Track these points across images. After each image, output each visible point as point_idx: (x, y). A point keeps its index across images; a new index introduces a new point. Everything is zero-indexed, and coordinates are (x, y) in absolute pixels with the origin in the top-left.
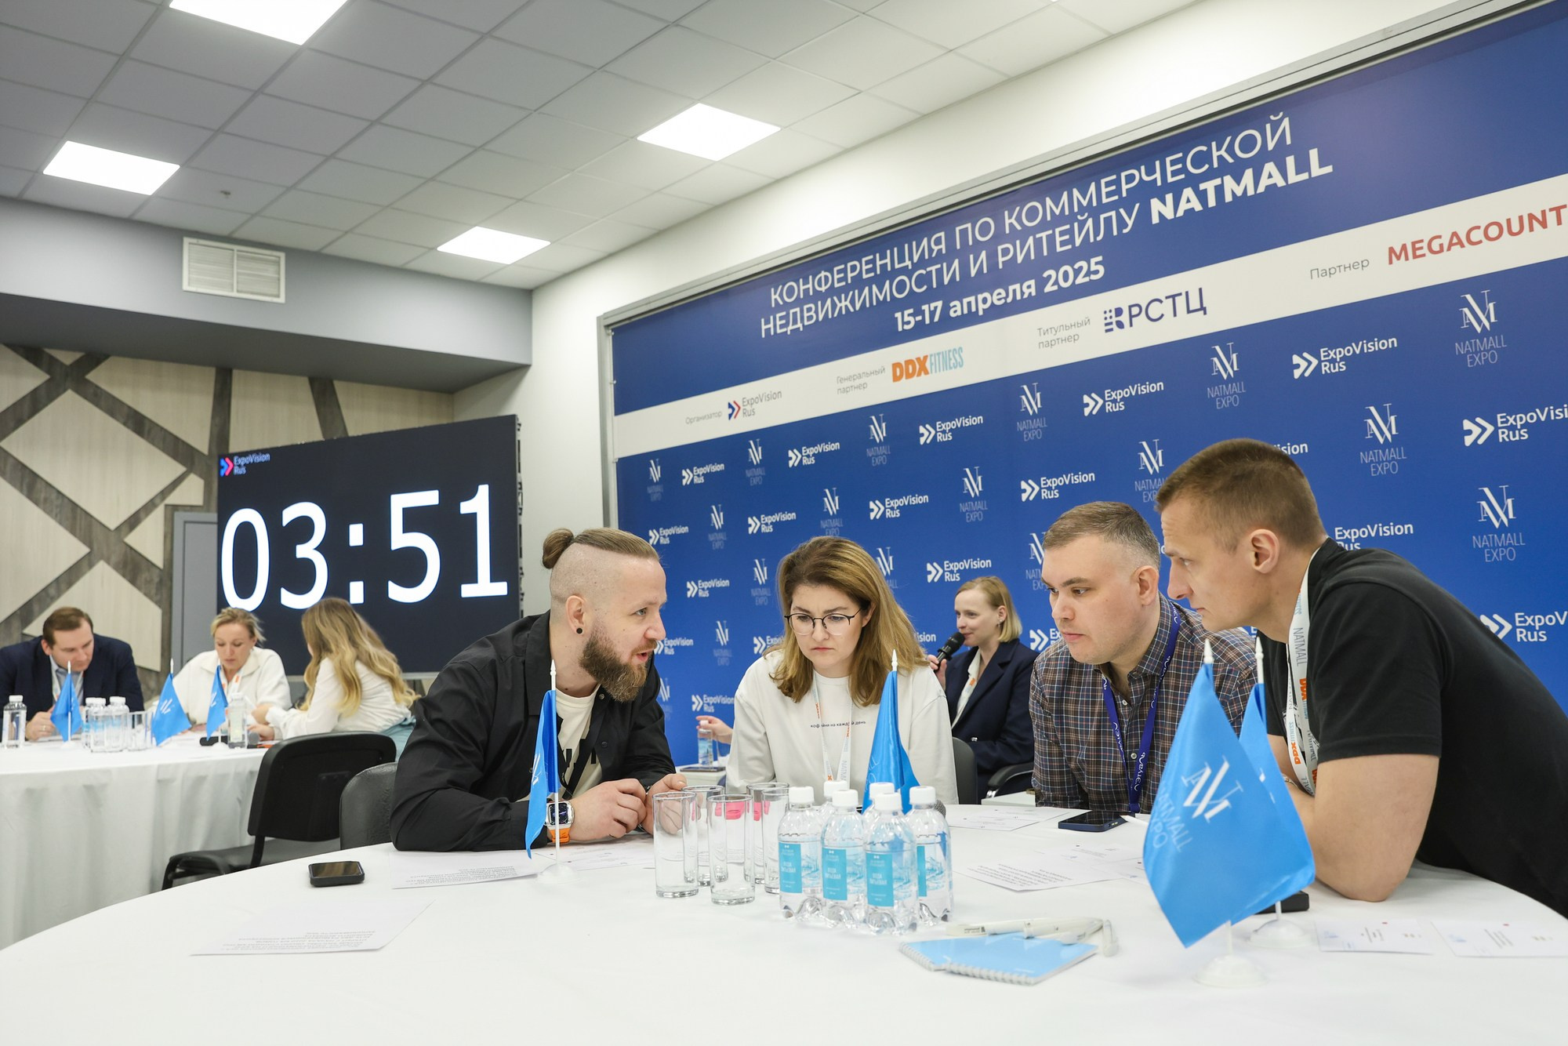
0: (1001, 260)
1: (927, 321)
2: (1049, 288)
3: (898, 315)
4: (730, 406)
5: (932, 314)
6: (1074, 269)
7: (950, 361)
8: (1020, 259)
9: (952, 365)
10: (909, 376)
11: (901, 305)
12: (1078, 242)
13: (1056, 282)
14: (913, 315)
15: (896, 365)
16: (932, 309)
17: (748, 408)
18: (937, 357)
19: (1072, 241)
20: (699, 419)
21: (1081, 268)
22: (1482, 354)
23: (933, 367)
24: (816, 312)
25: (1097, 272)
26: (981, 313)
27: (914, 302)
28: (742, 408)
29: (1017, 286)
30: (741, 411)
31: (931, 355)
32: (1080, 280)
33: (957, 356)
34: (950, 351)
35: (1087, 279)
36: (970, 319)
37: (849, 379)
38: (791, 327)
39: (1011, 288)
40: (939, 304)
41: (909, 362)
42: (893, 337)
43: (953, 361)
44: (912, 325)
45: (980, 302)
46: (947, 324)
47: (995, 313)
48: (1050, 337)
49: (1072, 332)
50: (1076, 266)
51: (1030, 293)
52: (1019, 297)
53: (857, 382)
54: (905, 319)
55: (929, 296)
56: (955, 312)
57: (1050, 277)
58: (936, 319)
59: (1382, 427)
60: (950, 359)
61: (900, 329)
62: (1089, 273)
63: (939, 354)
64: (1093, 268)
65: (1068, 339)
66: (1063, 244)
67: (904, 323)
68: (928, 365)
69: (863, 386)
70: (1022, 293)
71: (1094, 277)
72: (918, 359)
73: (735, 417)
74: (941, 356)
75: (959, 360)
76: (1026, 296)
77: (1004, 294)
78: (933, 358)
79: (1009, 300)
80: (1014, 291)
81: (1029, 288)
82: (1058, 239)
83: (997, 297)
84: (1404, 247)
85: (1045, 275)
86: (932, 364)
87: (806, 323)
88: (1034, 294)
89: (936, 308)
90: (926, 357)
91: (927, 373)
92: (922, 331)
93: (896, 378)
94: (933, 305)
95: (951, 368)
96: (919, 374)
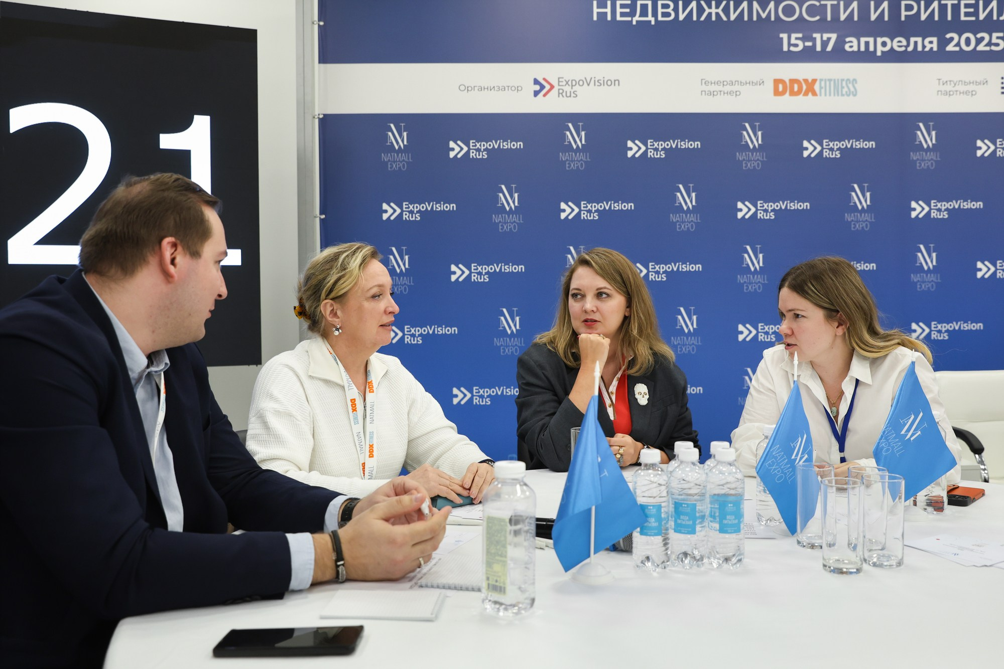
0: (904, 13)
1: (819, 48)
2: (950, 48)
3: (784, 36)
4: (536, 82)
5: (825, 44)
6: (976, 38)
7: (839, 87)
8: (923, 17)
9: (844, 93)
10: (793, 93)
11: (790, 28)
12: (982, 16)
13: (958, 44)
14: (803, 39)
15: (777, 82)
16: (825, 38)
17: (567, 89)
18: (828, 83)
19: (976, 13)
20: (481, 89)
21: (982, 39)
23: (823, 91)
24: (676, 10)
25: (997, 45)
26: (879, 54)
27: (800, 25)
28: (556, 87)
29: (919, 40)
30: (554, 92)
31: (821, 80)
32: (981, 47)
33: (850, 86)
34: (842, 80)
35: (988, 48)
36: (867, 56)
37: (717, 83)
38: (637, 18)
39: (913, 40)
40: (834, 37)
41: (793, 81)
42: (777, 55)
43: (845, 90)
44: (800, 48)
45: (881, 44)
46: (839, 55)
47: (892, 57)
48: (948, 88)
49: (971, 88)
50: (979, 36)
51: (932, 48)
52: (920, 48)
53: (728, 88)
54: (793, 41)
55: (823, 26)
56: (851, 47)
57: (952, 39)
58: (829, 48)
60: (843, 87)
61: (785, 48)
62: (989, 44)
63: (830, 80)
64: (994, 40)
65: (966, 93)
66: (967, 14)
67: (790, 45)
68: (817, 86)
69: (737, 94)
70: (924, 47)
71: (993, 48)
72: (806, 81)
73: (544, 95)
74: (832, 83)
75: (852, 89)
76: (927, 49)
77: (904, 43)
78: (823, 84)
79: (910, 49)
80: (916, 43)
81: (931, 44)
82: (963, 10)
83: (898, 44)
85: (948, 36)
86: (821, 88)
87: (660, 18)
88: (935, 49)
89: (829, 39)
90: (814, 81)
91: (814, 94)
92: (809, 55)
93: (777, 93)
94: (825, 36)
95: (842, 95)
96: (806, 94)
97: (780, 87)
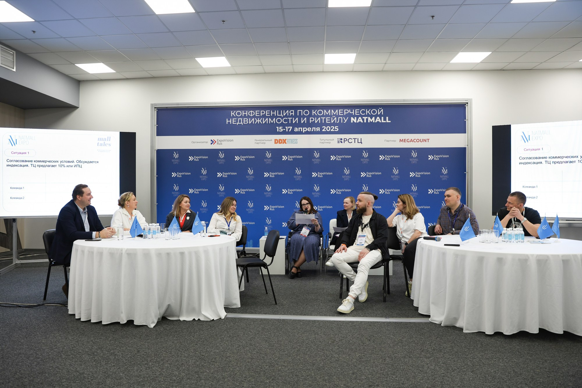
0: (310, 121)
1: (287, 131)
2: (323, 130)
3: (278, 128)
4: (211, 140)
5: (289, 129)
6: (331, 128)
7: (292, 141)
8: (316, 122)
10: (280, 143)
11: (279, 125)
12: (332, 122)
13: (326, 129)
14: (283, 128)
15: (275, 140)
16: (289, 128)
17: (219, 142)
19: (331, 121)
20: (197, 142)
21: (332, 128)
22: (414, 161)
23: (288, 142)
24: (248, 121)
25: (337, 129)
26: (304, 132)
27: (283, 125)
28: (217, 142)
29: (315, 128)
30: (216, 143)
31: (288, 139)
32: (332, 130)
33: (296, 141)
34: (293, 139)
35: (334, 130)
36: (300, 133)
37: (259, 140)
38: (238, 123)
39: (313, 128)
40: (291, 127)
41: (280, 140)
42: (276, 133)
43: (294, 142)
44: (282, 131)
45: (304, 130)
46: (293, 133)
47: (307, 133)
48: (323, 141)
49: (329, 141)
50: (331, 127)
51: (318, 130)
52: (315, 131)
53: (262, 142)
54: (280, 129)
55: (288, 125)
56: (296, 130)
57: (324, 128)
58: (290, 131)
59: (396, 171)
61: (278, 131)
62: (334, 129)
63: (290, 139)
64: (336, 128)
65: (328, 143)
66: (328, 121)
67: (279, 130)
68: (286, 141)
69: (264, 143)
70: (316, 130)
71: (335, 130)
72: (283, 140)
73: (214, 144)
75: (296, 142)
76: (317, 131)
77: (311, 129)
79: (312, 131)
80: (314, 129)
81: (318, 129)
82: (327, 120)
83: (309, 129)
84: (403, 140)
85: (323, 127)
86: (287, 141)
87: (244, 123)
88: (319, 131)
89: (290, 128)
90: (286, 140)
91: (286, 143)
92: (284, 133)
93: (275, 143)
94: (289, 127)
96: (283, 143)
97: (276, 141)
